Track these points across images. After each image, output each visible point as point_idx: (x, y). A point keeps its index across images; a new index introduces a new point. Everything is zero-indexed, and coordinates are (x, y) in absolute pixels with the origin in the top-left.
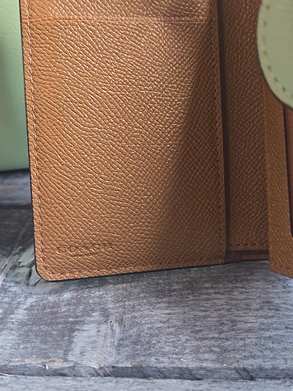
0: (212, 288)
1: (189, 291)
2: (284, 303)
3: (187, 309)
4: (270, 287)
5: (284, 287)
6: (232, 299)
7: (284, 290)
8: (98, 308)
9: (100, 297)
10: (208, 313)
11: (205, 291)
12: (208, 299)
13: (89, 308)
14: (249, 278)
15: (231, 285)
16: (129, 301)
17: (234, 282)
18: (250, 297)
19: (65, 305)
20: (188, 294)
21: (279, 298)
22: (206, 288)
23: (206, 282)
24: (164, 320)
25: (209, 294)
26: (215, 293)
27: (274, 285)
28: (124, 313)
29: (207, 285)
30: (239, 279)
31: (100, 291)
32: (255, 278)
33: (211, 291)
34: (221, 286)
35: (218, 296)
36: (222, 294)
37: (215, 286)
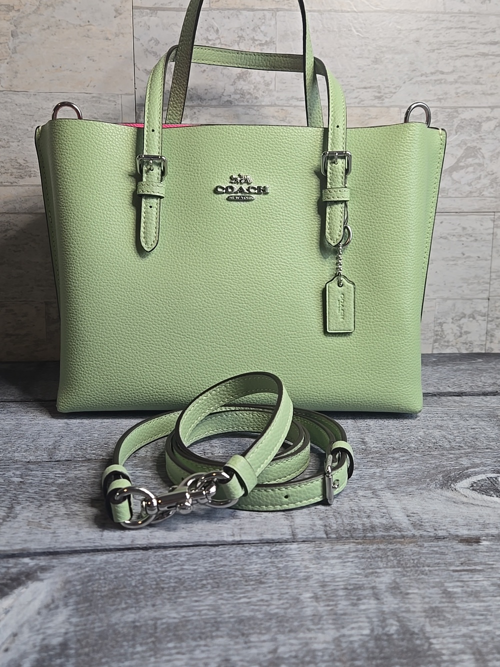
0: (175, 648)
1: (152, 653)
2: (242, 661)
4: (232, 643)
5: (246, 643)
6: (192, 659)
7: (244, 645)
11: (166, 652)
12: (169, 661)
14: (214, 634)
15: (194, 643)
17: (199, 639)
18: (211, 655)
20: (151, 656)
21: (238, 655)
22: (169, 649)
25: (170, 655)
26: (178, 653)
27: (237, 640)
29: (171, 645)
30: (203, 636)
31: (60, 658)
32: (219, 633)
33: (174, 651)
34: (184, 644)
35: (179, 656)
36: (183, 654)
37: (178, 645)
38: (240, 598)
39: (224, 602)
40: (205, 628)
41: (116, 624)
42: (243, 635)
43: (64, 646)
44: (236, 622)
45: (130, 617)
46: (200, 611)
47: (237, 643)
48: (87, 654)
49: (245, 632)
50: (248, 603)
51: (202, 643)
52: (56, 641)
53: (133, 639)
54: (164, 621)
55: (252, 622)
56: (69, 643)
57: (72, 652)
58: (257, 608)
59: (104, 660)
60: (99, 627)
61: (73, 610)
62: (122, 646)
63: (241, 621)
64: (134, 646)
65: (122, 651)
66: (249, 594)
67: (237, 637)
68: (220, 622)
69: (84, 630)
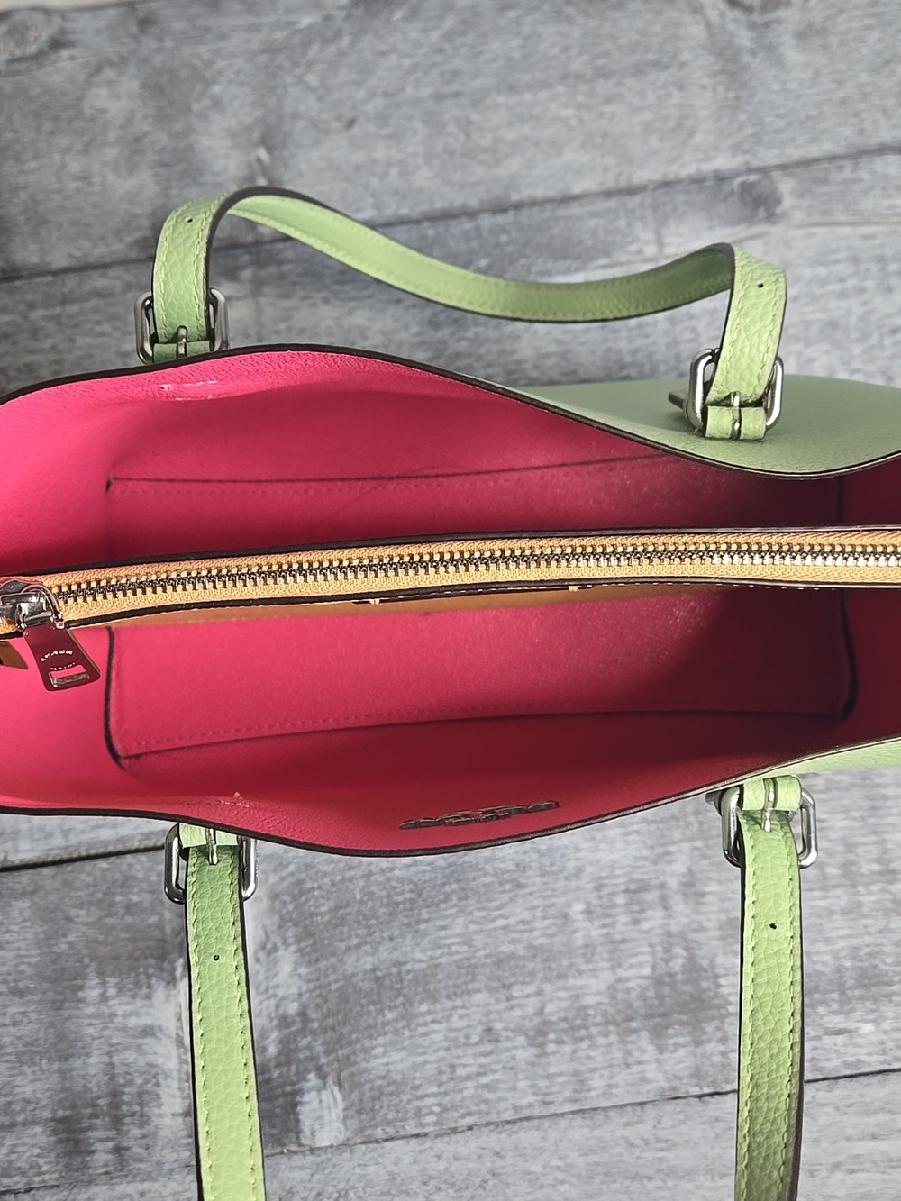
0: (429, 1012)
1: (404, 1023)
3: (404, 1053)
6: (451, 1030)
8: (310, 1066)
9: (309, 1047)
10: (426, 1057)
11: (421, 1020)
13: (301, 1068)
14: (470, 987)
15: (449, 1004)
16: (342, 1048)
18: (471, 1023)
19: (275, 1067)
20: (404, 1027)
22: (422, 1014)
23: (421, 1002)
24: (383, 1074)
25: (425, 1024)
26: (433, 1021)
27: (498, 996)
28: (340, 1070)
29: (424, 1008)
31: (306, 1037)
33: (429, 1018)
34: (438, 1006)
35: (436, 1026)
36: (440, 1022)
37: (432, 1008)
38: (495, 919)
39: (477, 927)
40: (458, 977)
41: (354, 975)
42: (504, 986)
43: (303, 1014)
44: (494, 963)
45: (368, 962)
46: (449, 946)
47: (498, 1001)
48: (333, 1029)
49: (506, 981)
50: (505, 928)
51: (459, 1002)
52: (292, 1008)
53: (379, 1001)
54: (409, 966)
55: (513, 963)
56: (309, 1011)
57: (316, 1025)
58: (516, 936)
59: (354, 1037)
60: (337, 981)
61: (297, 952)
62: (369, 1013)
63: (499, 963)
64: (381, 1012)
65: (371, 1021)
66: (505, 911)
67: (497, 990)
68: (476, 966)
69: (319, 987)
